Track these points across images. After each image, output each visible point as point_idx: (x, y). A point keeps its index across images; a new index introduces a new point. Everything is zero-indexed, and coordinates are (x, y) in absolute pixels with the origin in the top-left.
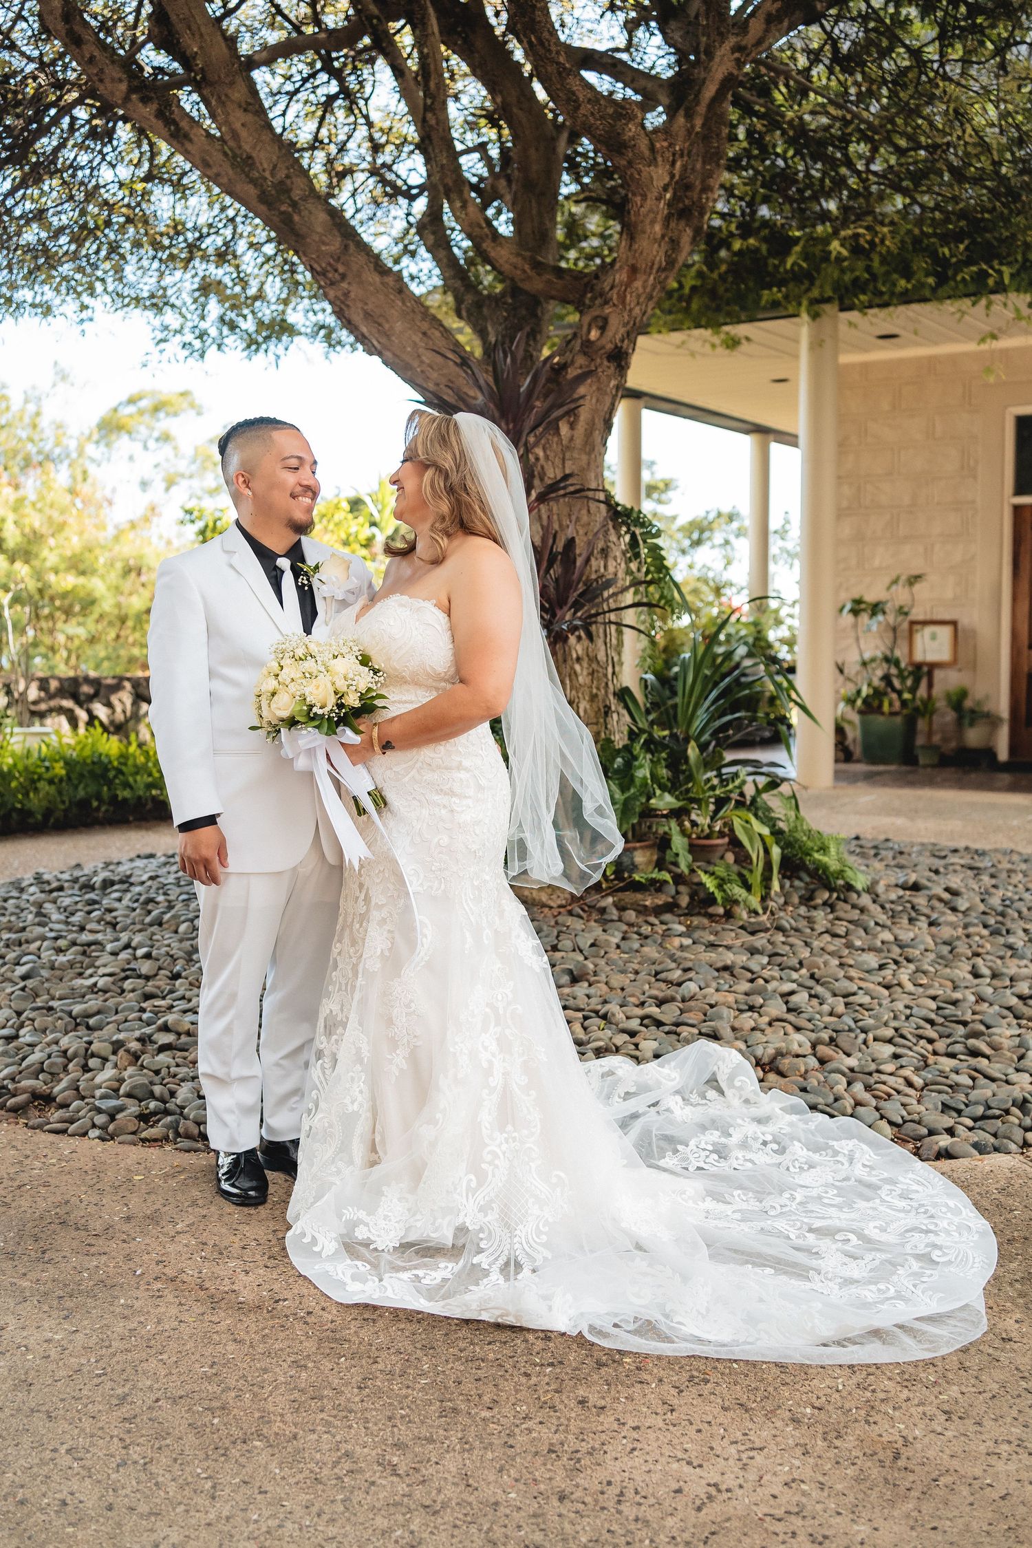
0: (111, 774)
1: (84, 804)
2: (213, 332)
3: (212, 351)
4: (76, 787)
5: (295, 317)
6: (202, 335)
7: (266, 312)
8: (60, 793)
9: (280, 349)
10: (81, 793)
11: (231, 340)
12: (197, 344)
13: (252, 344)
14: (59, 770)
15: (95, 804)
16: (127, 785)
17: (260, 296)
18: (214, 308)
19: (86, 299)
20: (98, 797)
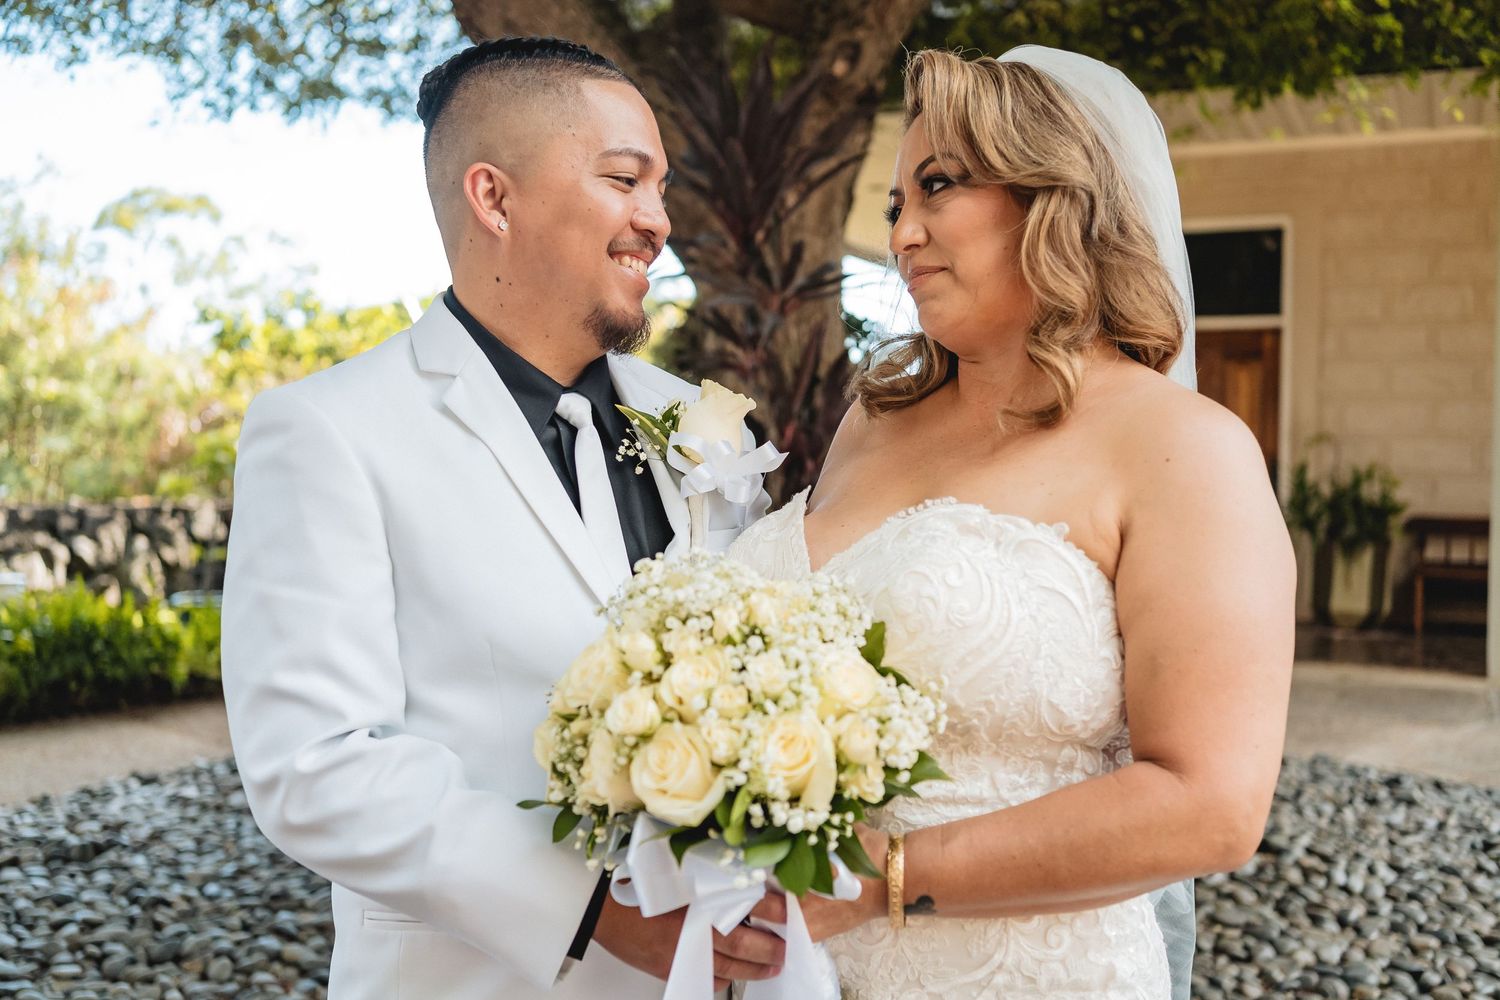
0: (98, 646)
1: (58, 687)
2: (244, 88)
3: (242, 112)
4: (47, 667)
5: (344, 77)
6: (230, 92)
7: (312, 70)
8: (26, 674)
9: (328, 114)
10: (55, 673)
11: (267, 101)
12: (223, 102)
13: (292, 107)
14: (25, 640)
15: (73, 686)
16: (117, 660)
17: (302, 49)
18: (245, 60)
19: (78, 39)
20: (78, 676)
